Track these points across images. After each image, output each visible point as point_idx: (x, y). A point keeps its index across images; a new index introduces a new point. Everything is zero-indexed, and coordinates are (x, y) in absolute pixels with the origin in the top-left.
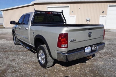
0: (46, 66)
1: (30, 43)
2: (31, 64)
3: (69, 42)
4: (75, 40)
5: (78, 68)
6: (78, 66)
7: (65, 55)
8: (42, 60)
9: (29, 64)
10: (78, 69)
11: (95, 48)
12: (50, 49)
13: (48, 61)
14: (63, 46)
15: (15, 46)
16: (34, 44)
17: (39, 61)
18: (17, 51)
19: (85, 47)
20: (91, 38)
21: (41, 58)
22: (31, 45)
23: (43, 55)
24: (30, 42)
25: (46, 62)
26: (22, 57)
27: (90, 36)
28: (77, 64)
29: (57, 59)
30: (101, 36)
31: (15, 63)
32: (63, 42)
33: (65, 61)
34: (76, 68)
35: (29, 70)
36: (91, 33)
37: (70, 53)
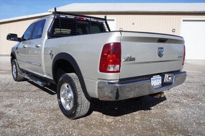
0: (75, 113)
1: (43, 74)
2: (45, 113)
3: (123, 60)
4: (134, 59)
5: (138, 119)
6: (137, 115)
7: (114, 87)
8: (67, 103)
9: (41, 112)
10: (136, 121)
11: (170, 78)
12: (84, 79)
13: (80, 103)
14: (112, 70)
15: (15, 82)
16: (51, 74)
17: (61, 106)
18: (18, 91)
19: (152, 76)
20: (163, 59)
21: (65, 99)
22: (45, 76)
23: (68, 92)
24: (44, 71)
25: (76, 104)
26: (27, 100)
27: (160, 55)
28: (135, 113)
29: (97, 97)
30: (179, 57)
31: (13, 110)
32: (111, 61)
33: (114, 99)
34: (134, 119)
35: (41, 122)
36: (163, 48)
37: (124, 83)
